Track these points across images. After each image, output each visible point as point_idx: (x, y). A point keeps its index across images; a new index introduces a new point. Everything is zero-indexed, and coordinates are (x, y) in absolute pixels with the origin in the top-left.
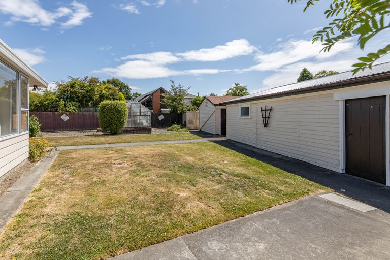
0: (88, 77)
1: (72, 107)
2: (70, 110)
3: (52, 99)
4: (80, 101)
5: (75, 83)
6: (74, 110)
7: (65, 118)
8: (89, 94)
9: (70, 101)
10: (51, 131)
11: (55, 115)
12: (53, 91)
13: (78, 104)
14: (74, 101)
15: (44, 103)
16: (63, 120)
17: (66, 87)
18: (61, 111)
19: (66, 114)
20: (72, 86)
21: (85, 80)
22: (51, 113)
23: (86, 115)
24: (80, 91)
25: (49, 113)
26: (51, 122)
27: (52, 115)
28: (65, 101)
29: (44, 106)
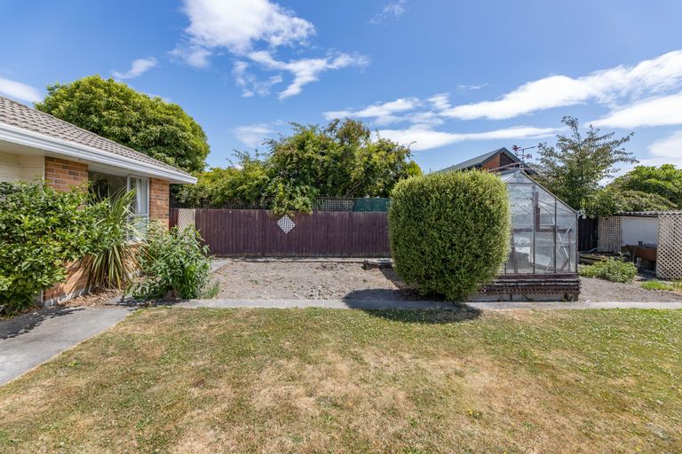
0: (337, 122)
1: (300, 199)
2: (297, 207)
3: (257, 178)
4: (318, 183)
5: (308, 138)
6: (307, 205)
7: (287, 224)
8: (339, 164)
10: (255, 259)
11: (264, 217)
12: (261, 160)
13: (316, 190)
14: (306, 183)
15: (241, 188)
16: (282, 231)
17: (289, 148)
18: (276, 208)
19: (289, 216)
20: (302, 146)
21: (331, 130)
22: (257, 211)
23: (333, 219)
24: (321, 158)
25: (252, 211)
26: (257, 235)
27: (259, 216)
28: (286, 183)
29: (242, 195)
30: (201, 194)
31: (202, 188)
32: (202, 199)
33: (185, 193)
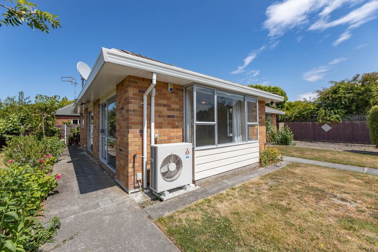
0: (358, 75)
1: (334, 116)
2: (332, 120)
3: (310, 109)
4: (346, 107)
5: (339, 87)
6: (338, 119)
7: (326, 128)
8: (361, 97)
9: (331, 110)
10: (311, 141)
11: (314, 125)
12: (312, 101)
13: (344, 111)
14: (338, 109)
15: (303, 113)
16: (324, 131)
17: (327, 94)
18: (321, 121)
19: (328, 124)
20: (335, 92)
21: (354, 80)
22: (311, 123)
23: (356, 125)
24: (347, 95)
25: (308, 123)
26: (311, 132)
27: (312, 124)
28: (326, 110)
29: (303, 116)
30: (286, 117)
31: (286, 115)
32: (286, 119)
33: (280, 117)
